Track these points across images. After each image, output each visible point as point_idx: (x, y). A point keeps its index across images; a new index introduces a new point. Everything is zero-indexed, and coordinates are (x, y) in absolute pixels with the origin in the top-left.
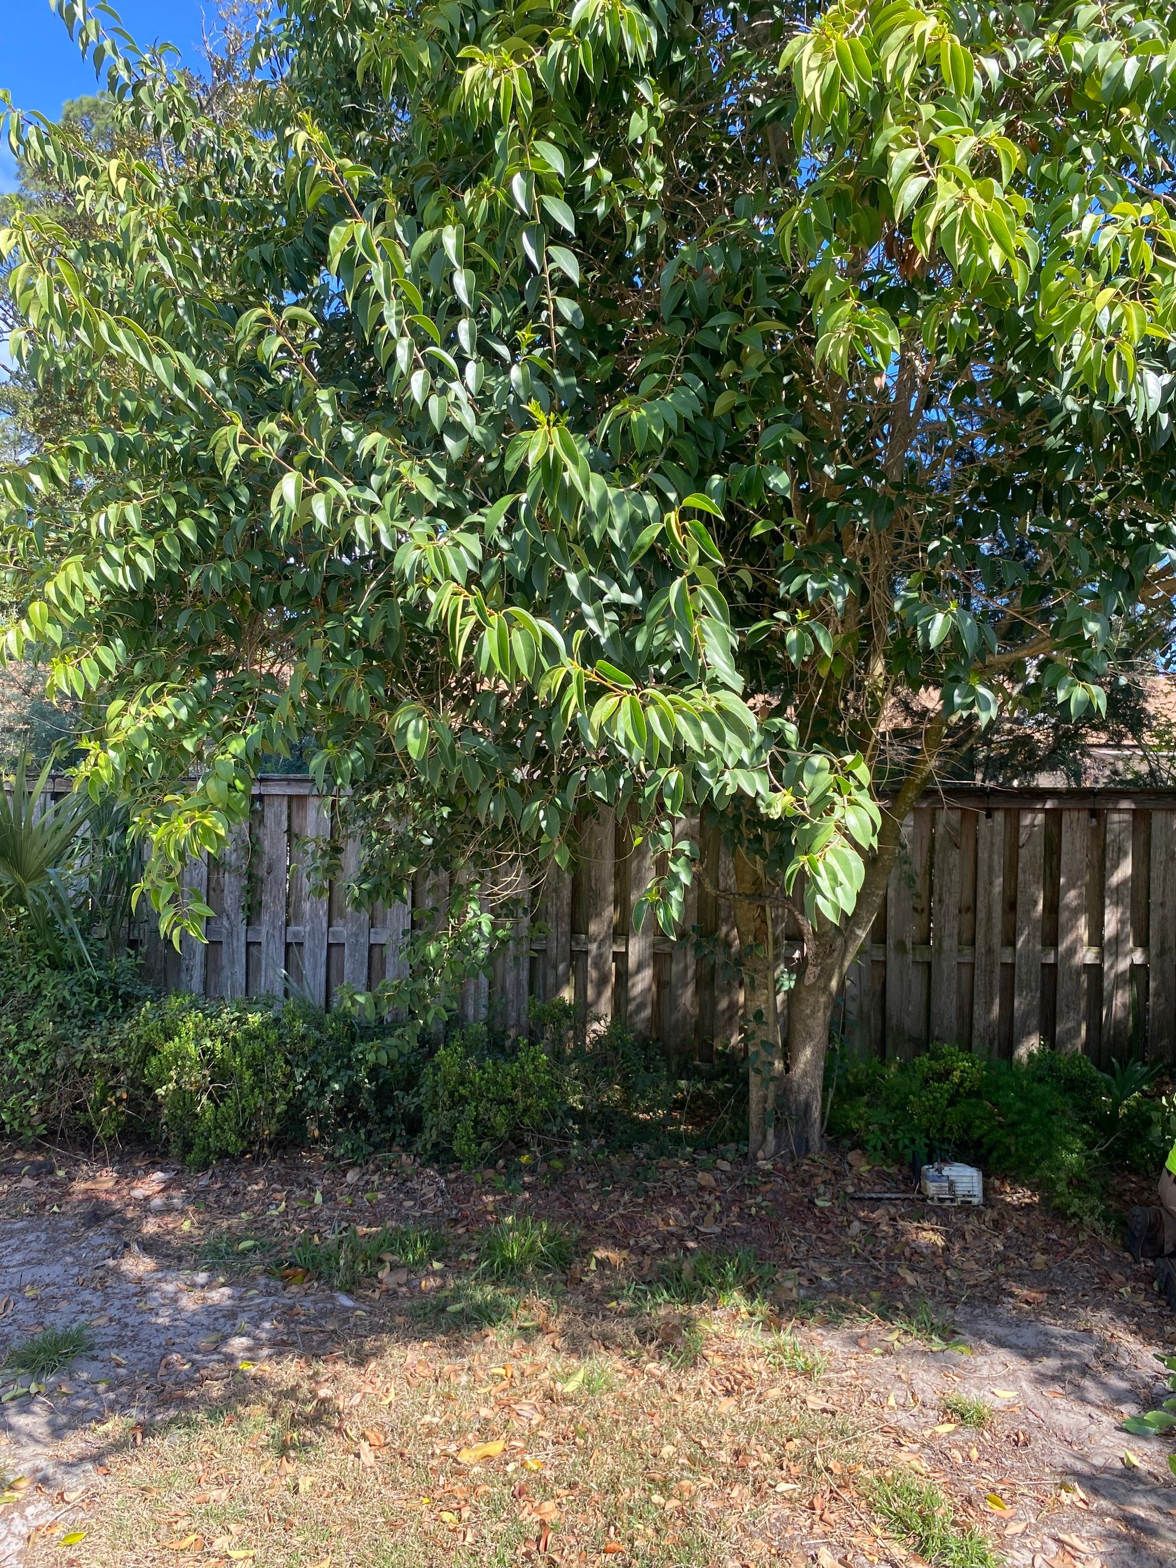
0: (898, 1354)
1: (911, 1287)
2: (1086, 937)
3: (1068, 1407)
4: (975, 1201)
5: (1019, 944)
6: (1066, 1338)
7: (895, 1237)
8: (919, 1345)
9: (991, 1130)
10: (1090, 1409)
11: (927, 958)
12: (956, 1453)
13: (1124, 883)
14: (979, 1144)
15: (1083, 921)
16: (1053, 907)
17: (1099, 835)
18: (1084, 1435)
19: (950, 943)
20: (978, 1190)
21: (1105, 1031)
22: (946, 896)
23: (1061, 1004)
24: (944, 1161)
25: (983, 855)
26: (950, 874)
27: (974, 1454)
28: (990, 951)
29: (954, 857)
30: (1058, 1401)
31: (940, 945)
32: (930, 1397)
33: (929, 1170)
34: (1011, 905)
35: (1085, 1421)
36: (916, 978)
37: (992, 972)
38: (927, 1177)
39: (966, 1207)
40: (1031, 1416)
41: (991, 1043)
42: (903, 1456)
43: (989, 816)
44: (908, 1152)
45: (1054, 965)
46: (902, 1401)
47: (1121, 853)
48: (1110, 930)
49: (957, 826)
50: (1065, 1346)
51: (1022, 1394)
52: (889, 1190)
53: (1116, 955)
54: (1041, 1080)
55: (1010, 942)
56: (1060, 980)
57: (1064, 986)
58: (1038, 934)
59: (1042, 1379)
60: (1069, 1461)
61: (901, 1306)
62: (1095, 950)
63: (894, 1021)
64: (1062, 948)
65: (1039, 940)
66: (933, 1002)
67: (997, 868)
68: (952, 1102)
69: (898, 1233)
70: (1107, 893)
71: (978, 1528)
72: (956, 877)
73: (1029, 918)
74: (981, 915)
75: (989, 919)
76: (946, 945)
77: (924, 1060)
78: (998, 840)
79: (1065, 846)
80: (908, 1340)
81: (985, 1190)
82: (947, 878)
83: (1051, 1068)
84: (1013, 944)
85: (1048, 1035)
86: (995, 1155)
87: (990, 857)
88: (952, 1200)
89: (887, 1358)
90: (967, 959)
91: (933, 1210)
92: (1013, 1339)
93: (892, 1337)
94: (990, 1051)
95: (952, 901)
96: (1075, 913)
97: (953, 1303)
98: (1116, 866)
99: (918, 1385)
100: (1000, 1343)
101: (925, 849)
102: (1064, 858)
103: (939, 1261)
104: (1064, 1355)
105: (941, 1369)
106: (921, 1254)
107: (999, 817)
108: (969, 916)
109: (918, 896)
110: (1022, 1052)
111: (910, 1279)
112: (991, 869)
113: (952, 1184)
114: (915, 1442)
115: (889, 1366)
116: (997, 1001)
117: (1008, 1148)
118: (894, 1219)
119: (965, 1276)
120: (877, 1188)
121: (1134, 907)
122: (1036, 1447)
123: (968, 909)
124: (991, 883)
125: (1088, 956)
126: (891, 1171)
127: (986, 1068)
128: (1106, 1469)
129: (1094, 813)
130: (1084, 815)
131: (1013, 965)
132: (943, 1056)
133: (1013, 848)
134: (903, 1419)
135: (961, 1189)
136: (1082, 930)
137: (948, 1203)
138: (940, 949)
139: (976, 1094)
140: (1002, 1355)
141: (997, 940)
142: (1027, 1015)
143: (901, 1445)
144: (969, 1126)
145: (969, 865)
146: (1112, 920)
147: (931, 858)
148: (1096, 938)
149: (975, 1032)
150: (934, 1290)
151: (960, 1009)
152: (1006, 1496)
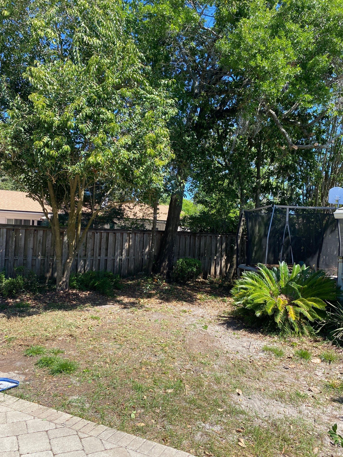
5: (101, 256)
17: (115, 236)
19: (89, 256)
25: (96, 240)
29: (91, 240)
37: (96, 261)
49: (91, 235)
58: (104, 254)
67: (98, 242)
72: (91, 244)
75: (96, 251)
78: (98, 238)
90: (92, 259)
95: (90, 248)
102: (109, 241)
107: (98, 233)
123: (93, 250)
124: (97, 245)
130: (113, 234)
131: (100, 259)
133: (101, 239)
141: (97, 255)
145: (93, 242)
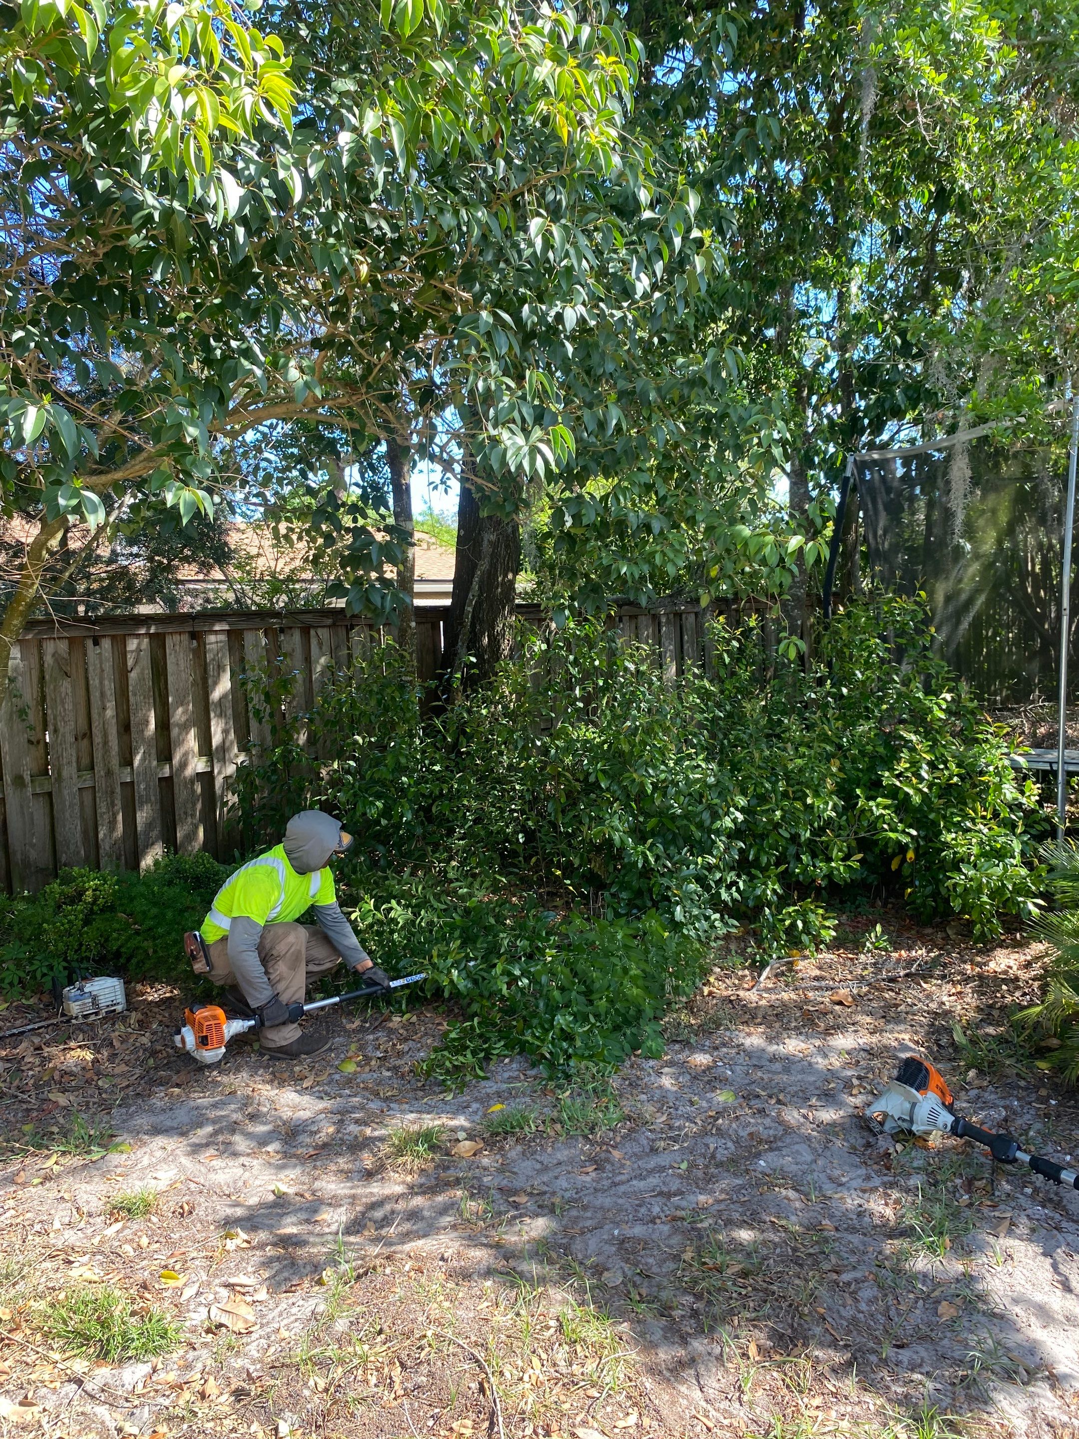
0: (59, 1176)
1: (65, 1108)
2: (196, 749)
3: (223, 1165)
4: (119, 1008)
5: (136, 762)
6: (215, 1106)
7: (42, 1065)
8: (77, 1161)
9: (129, 939)
10: (242, 1160)
11: (47, 788)
12: (128, 1248)
13: (224, 697)
14: (118, 954)
15: (192, 733)
16: (164, 725)
17: (200, 653)
18: (240, 1184)
19: (71, 771)
20: (120, 998)
21: (220, 830)
22: (61, 725)
23: (179, 812)
24: (85, 979)
25: (94, 682)
26: (63, 703)
27: (144, 1241)
28: (109, 773)
29: (66, 686)
30: (214, 1163)
31: (59, 774)
32: (96, 1205)
33: (70, 991)
34: (125, 727)
35: (240, 1171)
36: (38, 811)
37: (113, 792)
38: (69, 999)
39: (112, 1017)
40: (193, 1186)
41: (118, 858)
42: (74, 1273)
43: (96, 643)
44: (48, 979)
45: (170, 779)
46: (67, 1220)
47: (220, 668)
48: (216, 740)
49: (66, 656)
50: (212, 1114)
51: (182, 1169)
52: (31, 1021)
53: (223, 761)
54: (170, 883)
55: (128, 762)
56: (176, 791)
57: (181, 795)
58: (154, 751)
59: (196, 1149)
60: (229, 1211)
61: (55, 1129)
62: (204, 759)
63: (19, 856)
64: (176, 760)
65: (154, 756)
66: (58, 830)
67: (108, 693)
68: (87, 922)
69: (45, 1060)
70: (212, 707)
71: (155, 1308)
72: (69, 706)
73: (143, 739)
74: (98, 739)
75: (106, 743)
76: (65, 773)
77: (55, 887)
78: (108, 666)
79: (170, 668)
80: (66, 1161)
81: (127, 995)
82: (60, 708)
83: (178, 871)
84: (131, 764)
85: (170, 841)
86: (134, 961)
87: (101, 683)
88: (96, 1014)
89: (48, 1185)
90: (89, 784)
91: (79, 1028)
92: (169, 1123)
93: (50, 1163)
94: (118, 866)
95: (67, 730)
96: (185, 727)
97: (108, 1109)
98: (216, 683)
99: (82, 1199)
100: (156, 1131)
101: (35, 680)
102: (170, 679)
103: (89, 1075)
104: (214, 1122)
105: (103, 1176)
106: (71, 1074)
107: (106, 644)
108: (85, 743)
109: (32, 728)
110: (147, 862)
111: (62, 1100)
112: (103, 694)
113: (94, 999)
114: (85, 1254)
115: (50, 1192)
116: (120, 817)
117: (146, 951)
118: (39, 1048)
119: (117, 1080)
120: (18, 1023)
121: (236, 717)
122: (200, 1212)
123: (84, 735)
124: (104, 709)
125: (198, 765)
126: (31, 1001)
127: (118, 883)
128: (262, 1205)
129: (194, 635)
130: (185, 638)
131: (132, 783)
132: (74, 879)
133: (123, 672)
134: (71, 1237)
135: (103, 1002)
136: (191, 741)
137: (93, 1018)
138: (59, 778)
139: (109, 908)
140: (160, 1141)
141: (115, 762)
142: (149, 826)
143: (72, 1262)
144: (107, 940)
145: (82, 692)
146: (217, 730)
147: (43, 692)
148: (206, 749)
149: (101, 851)
150: (87, 1103)
151: (85, 832)
152: (177, 1267)
